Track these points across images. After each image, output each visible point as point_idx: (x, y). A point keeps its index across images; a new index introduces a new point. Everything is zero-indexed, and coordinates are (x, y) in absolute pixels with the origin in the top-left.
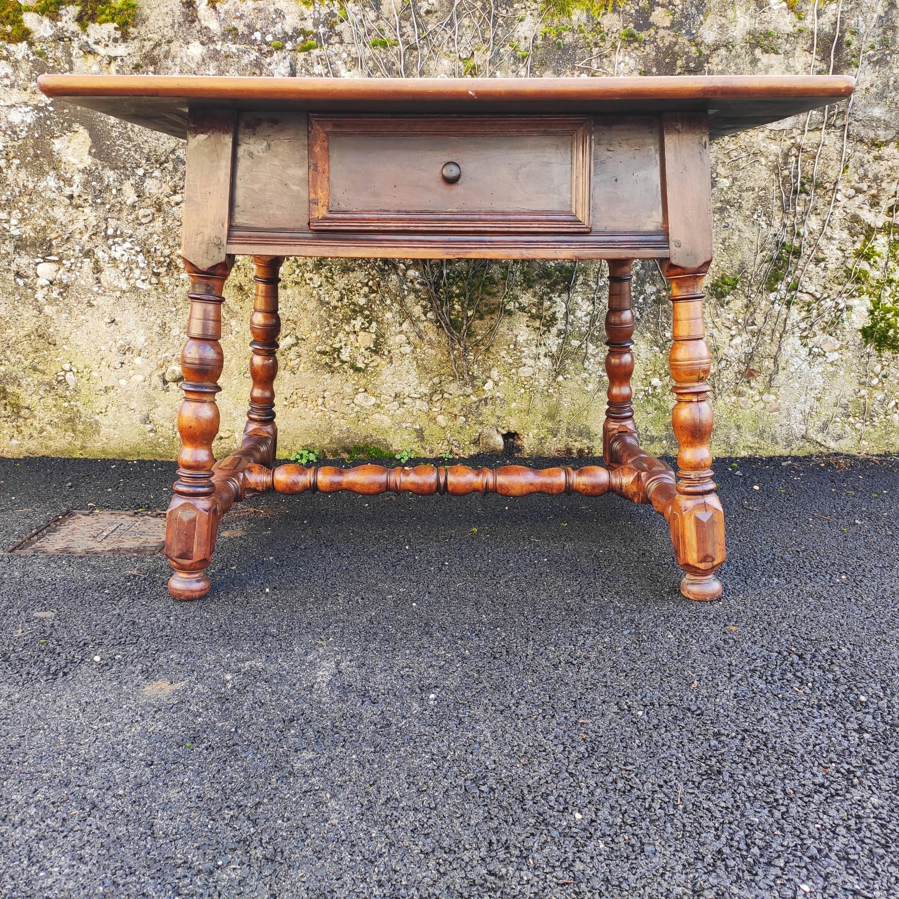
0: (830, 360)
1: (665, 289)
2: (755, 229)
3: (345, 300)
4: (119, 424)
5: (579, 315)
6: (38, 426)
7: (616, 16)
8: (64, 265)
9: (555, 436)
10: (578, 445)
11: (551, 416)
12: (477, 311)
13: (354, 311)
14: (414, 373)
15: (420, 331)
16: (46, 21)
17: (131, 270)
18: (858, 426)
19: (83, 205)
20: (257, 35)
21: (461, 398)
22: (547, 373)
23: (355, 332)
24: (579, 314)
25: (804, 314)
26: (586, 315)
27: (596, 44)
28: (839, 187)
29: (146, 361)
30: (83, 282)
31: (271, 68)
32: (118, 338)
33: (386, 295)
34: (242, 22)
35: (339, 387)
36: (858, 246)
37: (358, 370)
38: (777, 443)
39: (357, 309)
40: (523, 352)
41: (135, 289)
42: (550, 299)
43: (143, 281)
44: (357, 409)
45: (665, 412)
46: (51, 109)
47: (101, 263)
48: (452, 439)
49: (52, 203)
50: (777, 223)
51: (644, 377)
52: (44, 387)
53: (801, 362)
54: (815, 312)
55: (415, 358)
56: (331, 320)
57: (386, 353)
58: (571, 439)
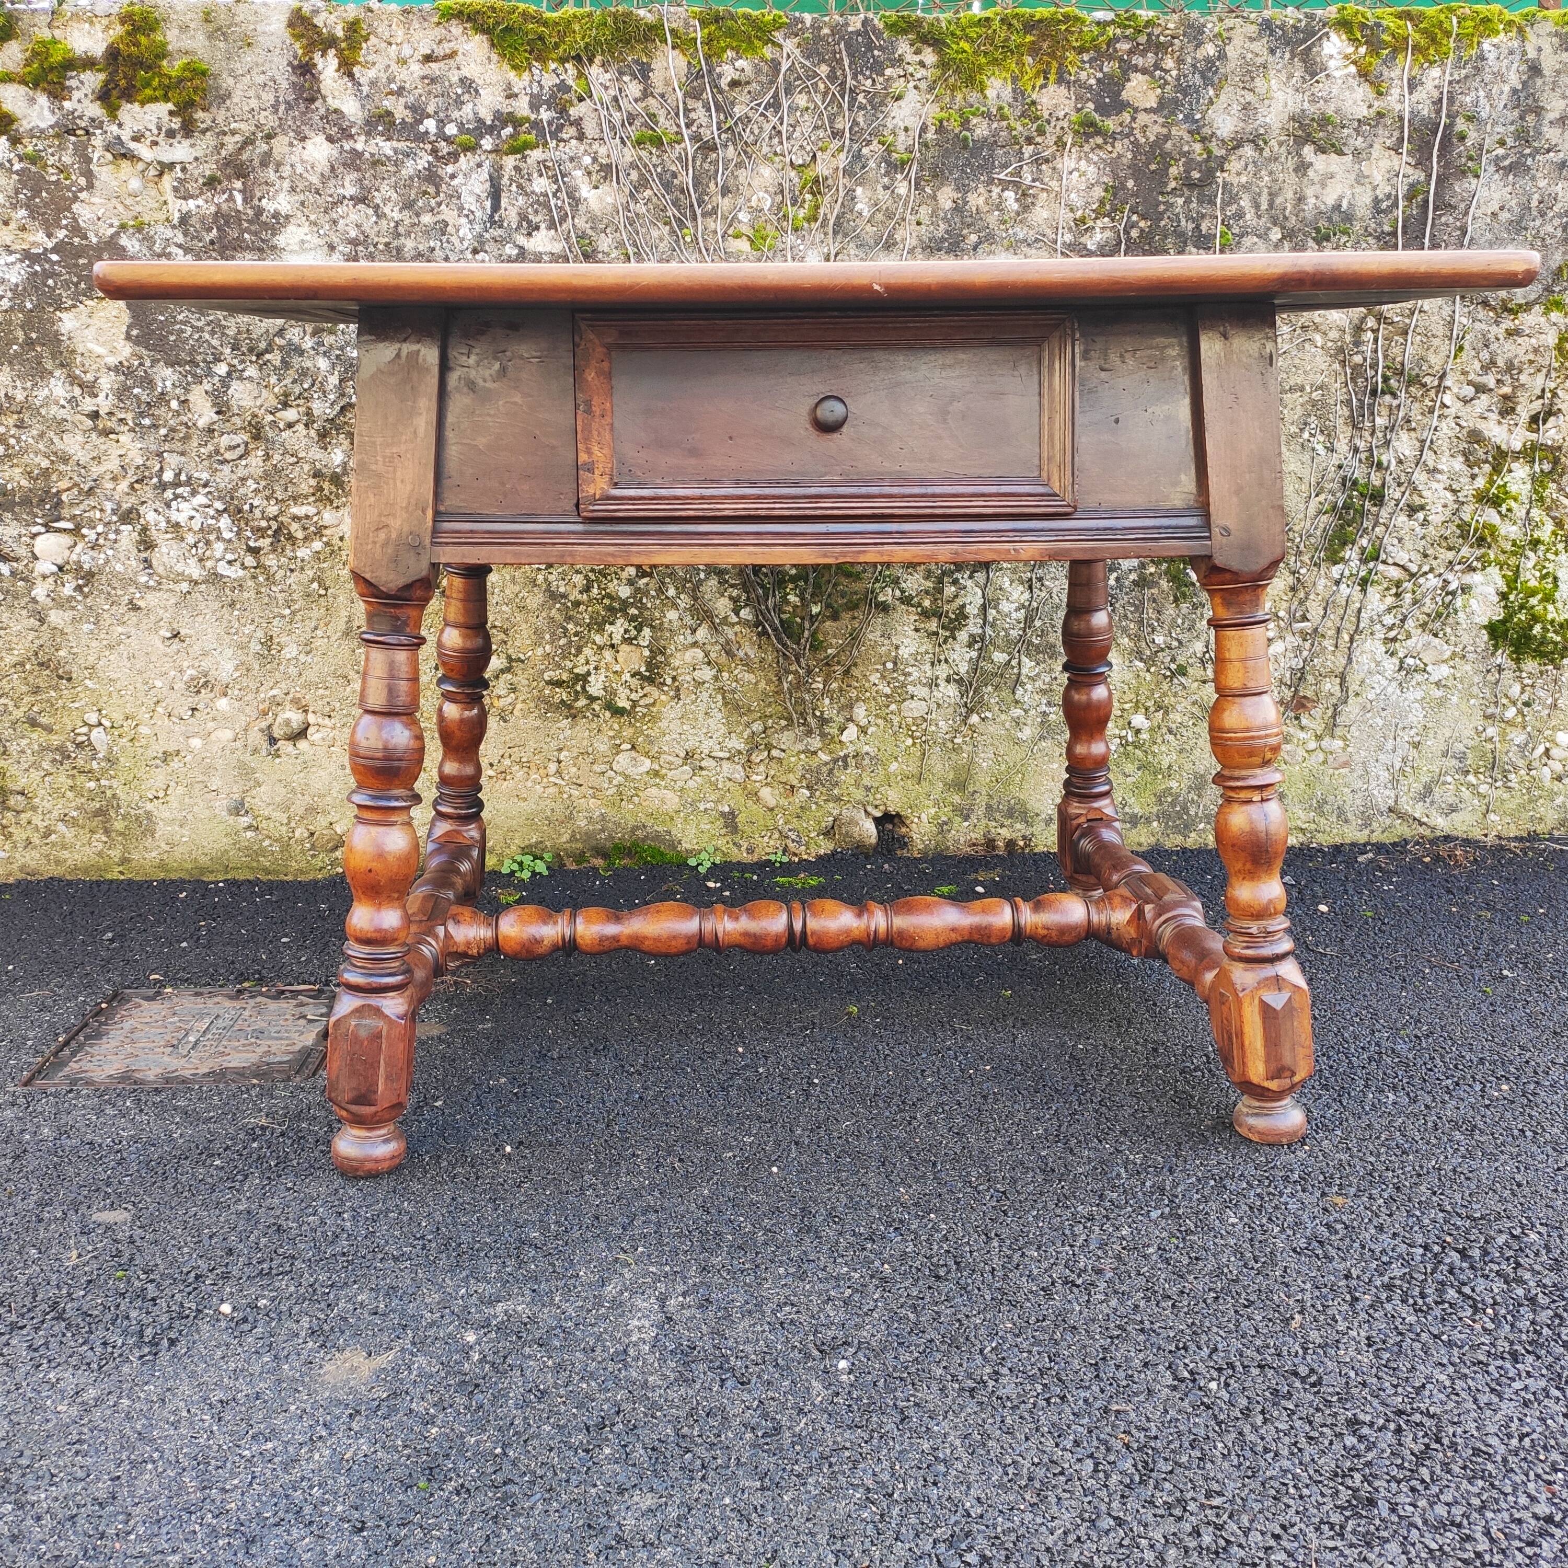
0: (1435, 678)
2: (1306, 457)
3: (595, 591)
4: (190, 817)
5: (1006, 610)
6: (41, 825)
7: (1063, 90)
8: (84, 536)
9: (967, 817)
10: (1005, 833)
12: (828, 606)
13: (610, 609)
15: (728, 642)
16: (43, 100)
17: (208, 543)
18: (1483, 789)
19: (118, 429)
20: (430, 125)
21: (802, 756)
22: (951, 710)
23: (612, 646)
24: (1005, 606)
25: (1390, 600)
26: (1018, 609)
27: (1029, 140)
28: (1448, 382)
29: (236, 704)
30: (119, 567)
31: (455, 182)
32: (186, 664)
33: (667, 580)
34: (402, 100)
35: (585, 743)
36: (1481, 483)
37: (618, 712)
38: (1346, 821)
39: (616, 605)
40: (910, 674)
41: (215, 578)
42: (955, 582)
43: (230, 563)
44: (620, 779)
45: (1155, 774)
46: (55, 257)
47: (153, 533)
48: (787, 828)
49: (61, 426)
50: (1342, 446)
51: (1119, 713)
52: (50, 756)
53: (1385, 683)
54: (1408, 597)
55: (720, 688)
56: (570, 626)
57: (669, 681)
58: (994, 824)
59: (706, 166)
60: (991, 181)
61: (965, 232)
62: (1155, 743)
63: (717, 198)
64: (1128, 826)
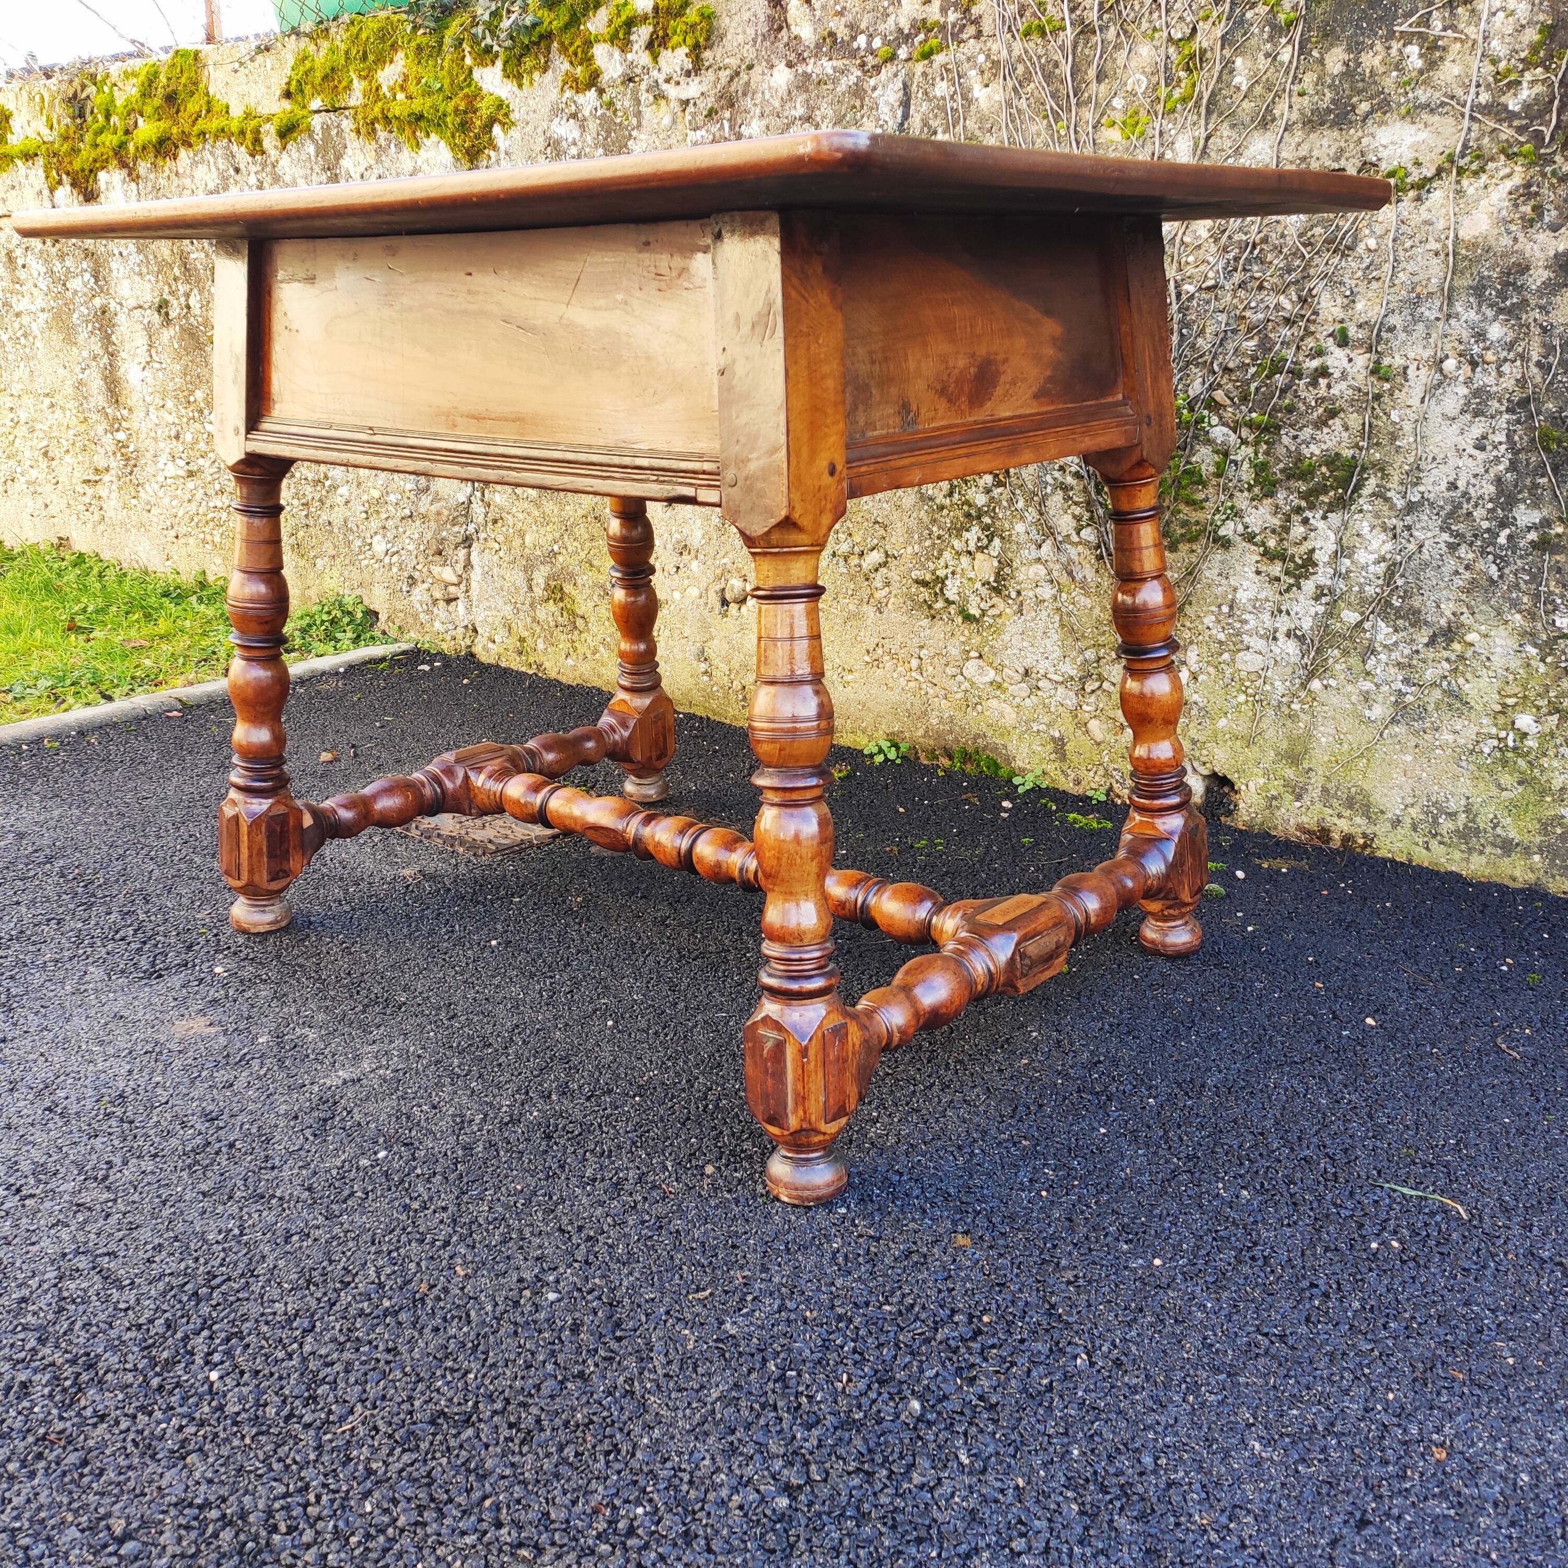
1: (1560, 519)
3: (956, 496)
5: (1363, 561)
6: (592, 644)
9: (1299, 798)
10: (1343, 825)
11: (1293, 757)
13: (968, 515)
14: (1056, 637)
15: (1070, 561)
16: (616, 54)
20: (862, 40)
22: (1289, 670)
23: (969, 553)
24: (1362, 557)
26: (1377, 562)
29: (703, 567)
31: (876, 94)
32: (673, 529)
33: (1018, 492)
34: (843, 20)
35: (941, 644)
37: (968, 618)
39: (973, 512)
40: (1246, 622)
42: (1305, 521)
44: (966, 685)
45: (1543, 792)
48: (1112, 766)
51: (1499, 708)
55: (1058, 609)
56: (935, 529)
57: (1013, 595)
58: (1330, 811)
59: (1087, 51)
60: (1391, 35)
61: (1355, 100)
62: (1545, 755)
63: (1094, 85)
64: (1499, 851)
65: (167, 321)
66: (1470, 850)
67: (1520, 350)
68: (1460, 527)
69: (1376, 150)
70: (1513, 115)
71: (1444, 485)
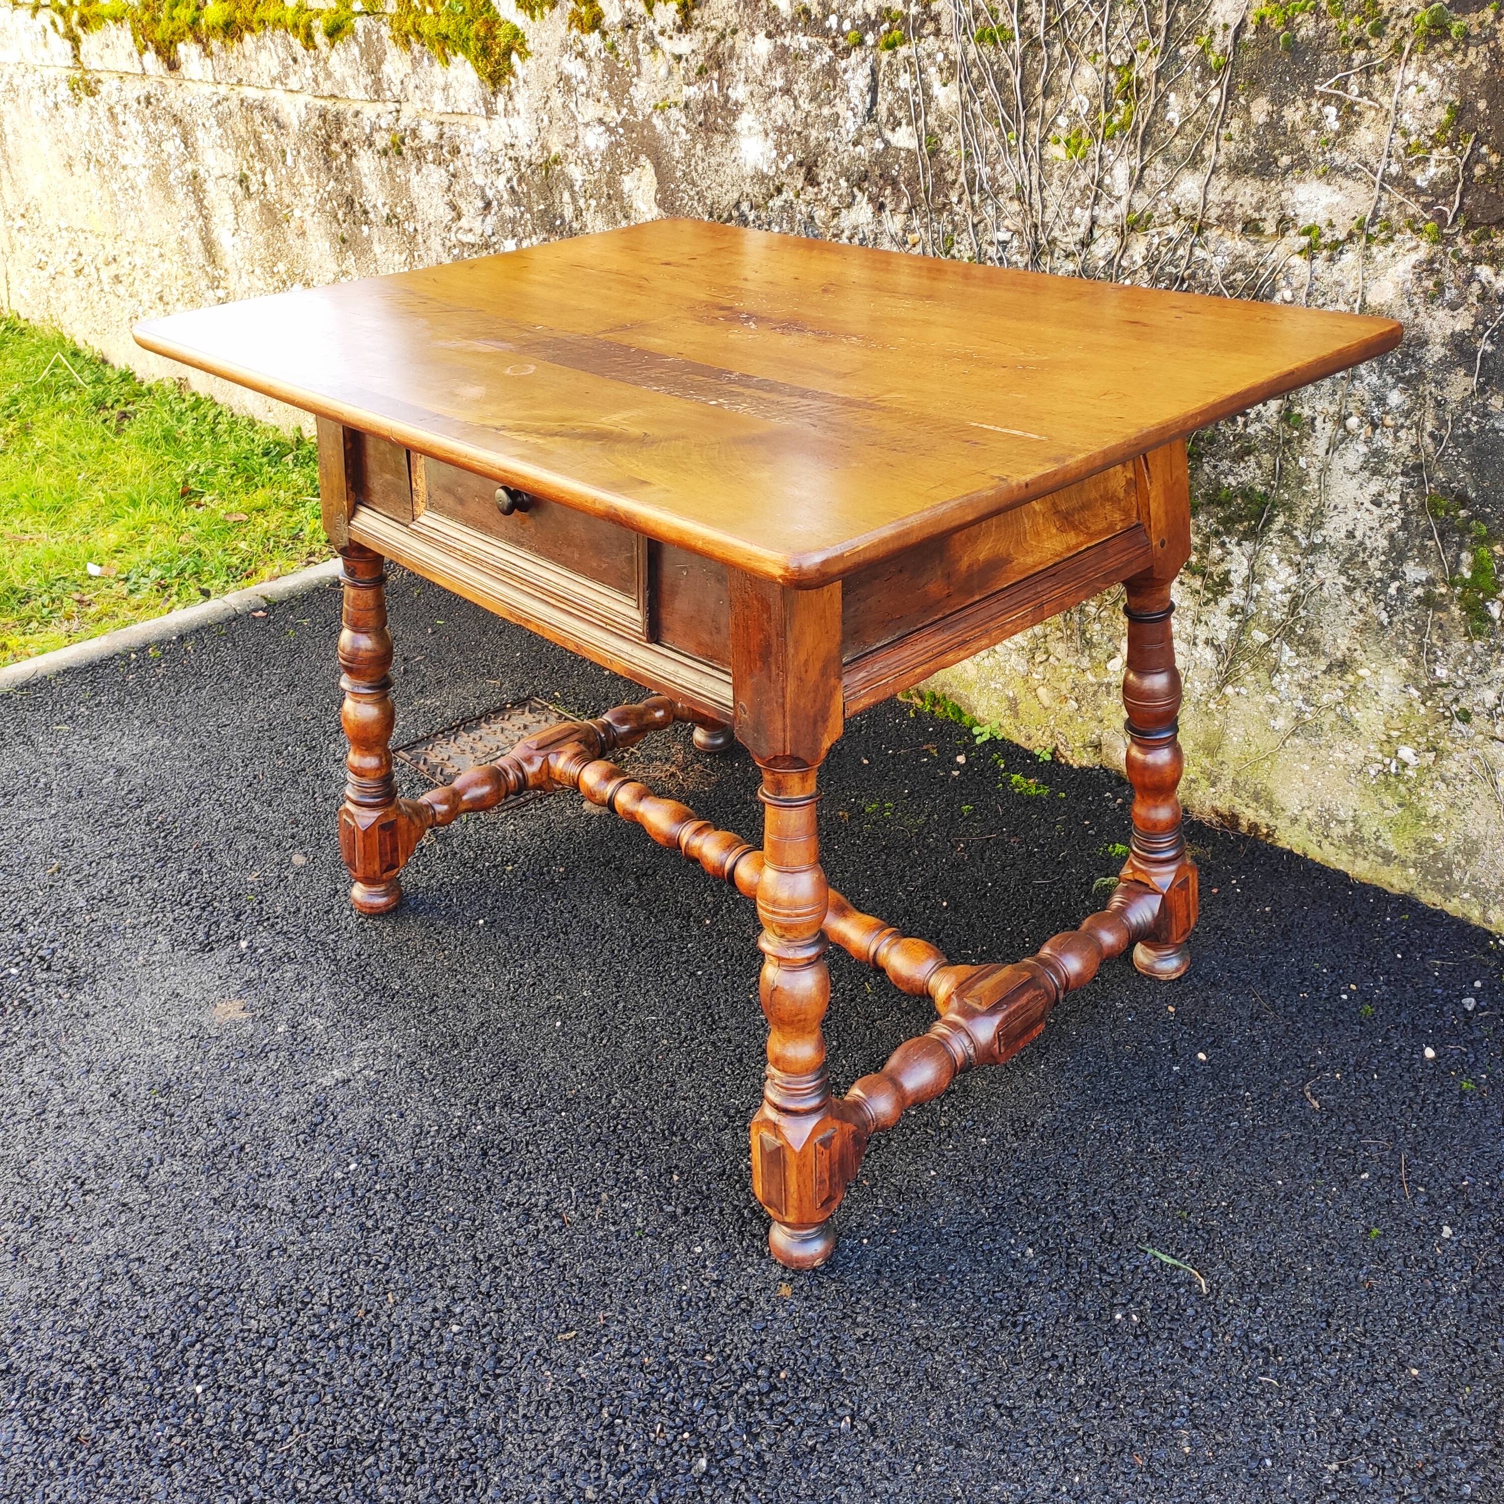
1: (1444, 581)
5: (1271, 588)
9: (1213, 785)
10: (1250, 814)
11: (1209, 750)
20: (833, 21)
21: (1073, 670)
22: (1207, 674)
24: (1271, 585)
26: (1283, 592)
27: (1360, 42)
31: (846, 77)
42: (1223, 545)
45: (1418, 818)
46: (621, 131)
48: (1056, 730)
58: (1239, 801)
59: (1035, 65)
60: (1311, 93)
61: (1277, 152)
62: (1421, 785)
63: (1040, 100)
64: (1380, 860)
65: (249, 195)
66: (1356, 855)
67: (1416, 418)
68: (1357, 573)
69: (1293, 206)
70: (1420, 191)
71: (1343, 534)
